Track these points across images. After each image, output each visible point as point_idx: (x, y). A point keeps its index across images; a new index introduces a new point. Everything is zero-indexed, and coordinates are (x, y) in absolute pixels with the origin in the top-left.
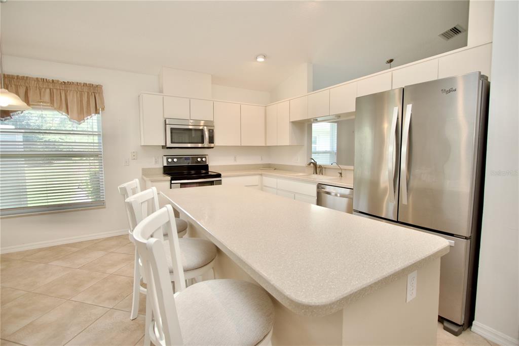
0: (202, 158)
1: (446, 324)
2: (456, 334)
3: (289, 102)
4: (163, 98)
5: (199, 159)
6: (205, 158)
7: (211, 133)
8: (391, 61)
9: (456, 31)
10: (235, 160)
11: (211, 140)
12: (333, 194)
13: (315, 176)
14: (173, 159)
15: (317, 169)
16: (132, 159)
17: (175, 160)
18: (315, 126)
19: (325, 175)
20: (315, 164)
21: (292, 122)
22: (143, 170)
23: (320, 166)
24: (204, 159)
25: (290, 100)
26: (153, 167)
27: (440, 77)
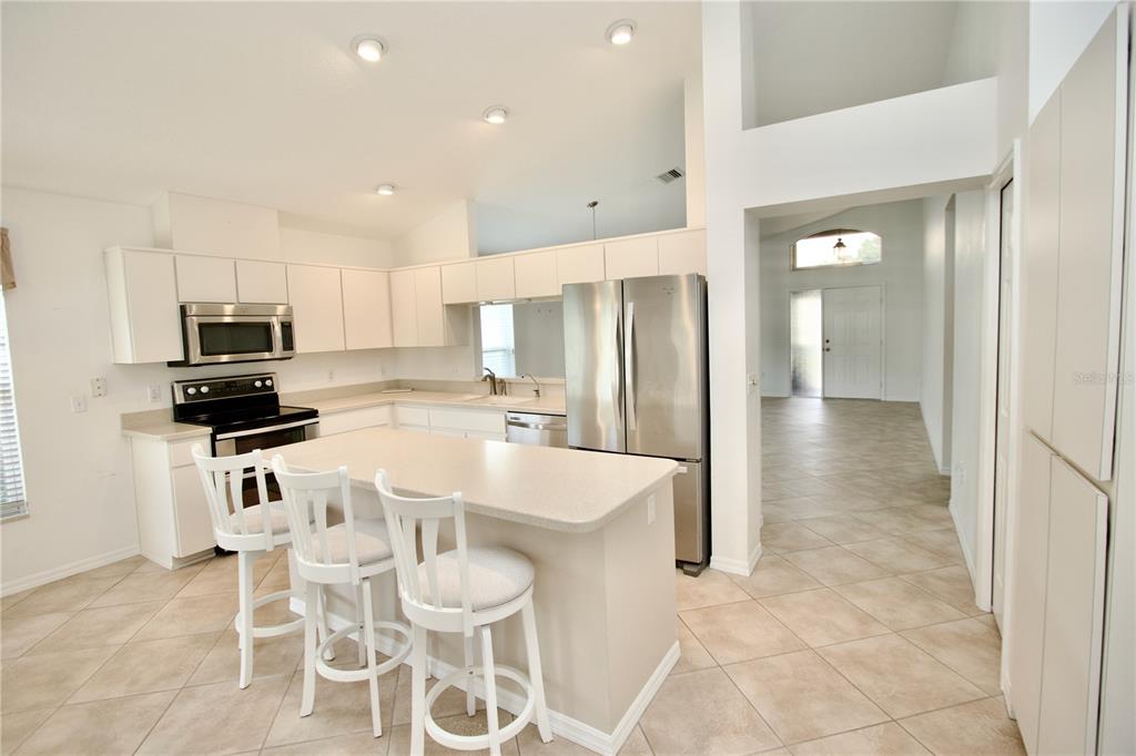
0: (263, 380)
1: (686, 568)
2: (695, 575)
3: (438, 268)
4: (175, 258)
5: (258, 384)
6: (271, 378)
7: (287, 328)
8: (595, 204)
9: (675, 174)
10: (331, 378)
11: (288, 343)
12: (532, 426)
13: (495, 398)
14: (198, 387)
15: (496, 385)
16: (95, 397)
17: (204, 389)
18: (485, 311)
19: (511, 394)
20: (492, 378)
21: (448, 306)
22: (124, 417)
23: (502, 381)
24: (268, 383)
25: (440, 266)
26: (148, 409)
27: (661, 274)
